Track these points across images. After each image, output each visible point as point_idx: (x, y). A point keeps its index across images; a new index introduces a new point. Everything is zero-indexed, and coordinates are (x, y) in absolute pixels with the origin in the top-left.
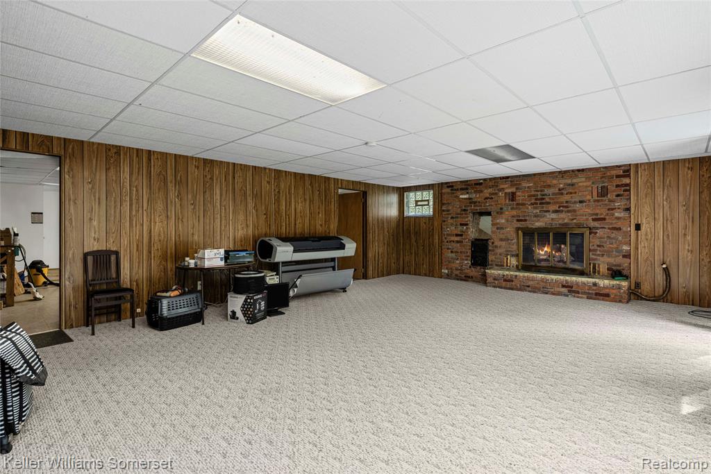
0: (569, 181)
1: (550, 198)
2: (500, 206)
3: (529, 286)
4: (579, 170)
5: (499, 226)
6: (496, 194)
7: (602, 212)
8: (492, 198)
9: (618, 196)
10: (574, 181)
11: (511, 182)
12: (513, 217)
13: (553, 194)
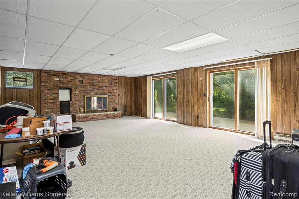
0: (102, 79)
1: (96, 84)
2: (76, 86)
4: (105, 75)
5: (75, 94)
6: (74, 80)
7: (111, 90)
8: (72, 82)
9: (115, 85)
10: (103, 79)
11: (81, 75)
12: (82, 90)
13: (97, 83)
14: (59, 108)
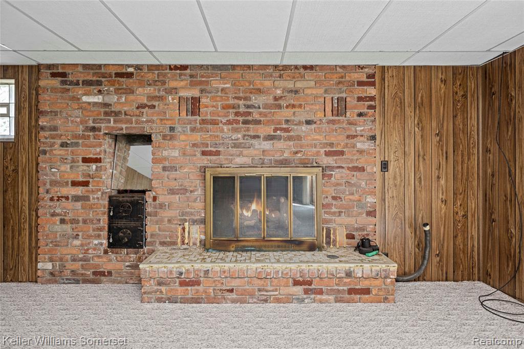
0: (290, 85)
1: (260, 114)
2: (169, 124)
3: (231, 291)
4: (305, 67)
5: (167, 164)
6: (161, 98)
7: (340, 140)
8: (154, 107)
9: (360, 115)
10: (299, 85)
11: (191, 76)
12: (194, 145)
13: (266, 106)
14: (104, 221)
